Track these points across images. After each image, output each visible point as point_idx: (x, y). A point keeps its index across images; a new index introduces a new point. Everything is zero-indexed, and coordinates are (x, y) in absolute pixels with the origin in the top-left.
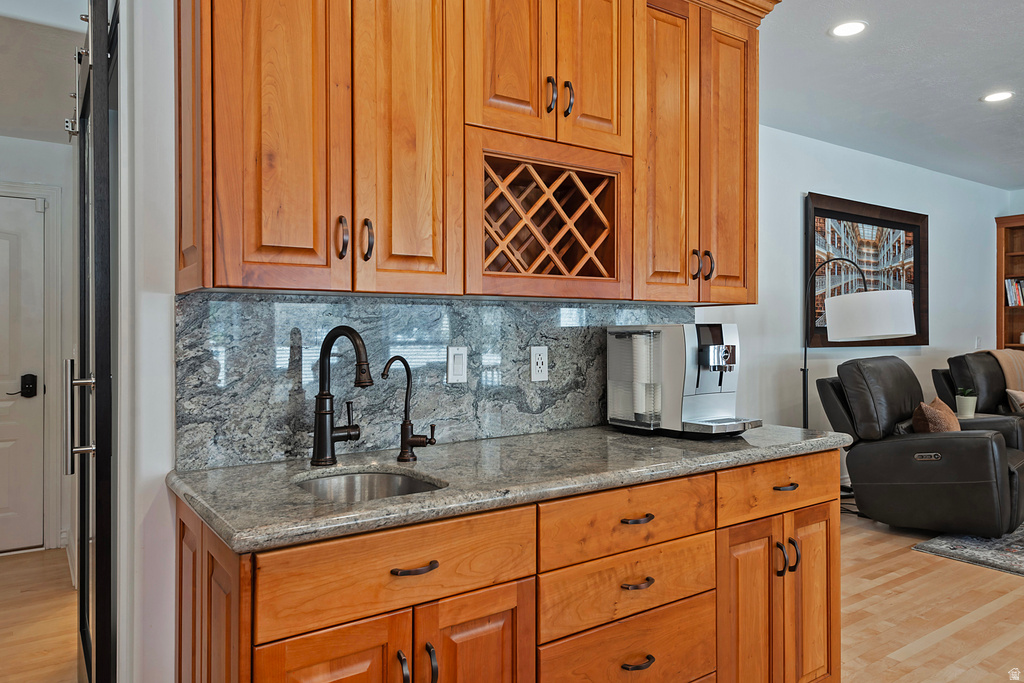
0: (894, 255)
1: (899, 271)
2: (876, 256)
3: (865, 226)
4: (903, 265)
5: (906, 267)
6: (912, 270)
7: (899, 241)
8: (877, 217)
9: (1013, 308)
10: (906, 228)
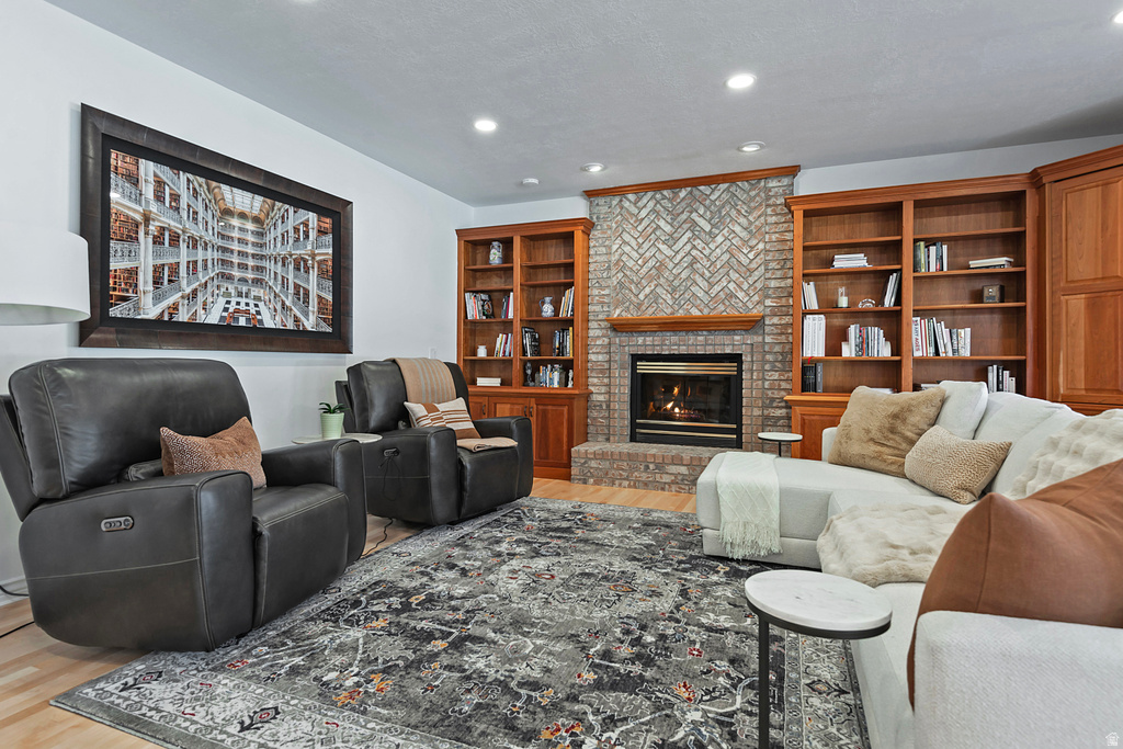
0: (297, 240)
1: (305, 261)
2: (260, 234)
3: (235, 190)
4: (313, 256)
5: (318, 258)
6: (330, 263)
7: (306, 225)
8: (260, 184)
9: (474, 322)
10: (321, 211)
